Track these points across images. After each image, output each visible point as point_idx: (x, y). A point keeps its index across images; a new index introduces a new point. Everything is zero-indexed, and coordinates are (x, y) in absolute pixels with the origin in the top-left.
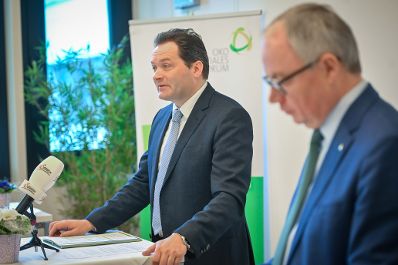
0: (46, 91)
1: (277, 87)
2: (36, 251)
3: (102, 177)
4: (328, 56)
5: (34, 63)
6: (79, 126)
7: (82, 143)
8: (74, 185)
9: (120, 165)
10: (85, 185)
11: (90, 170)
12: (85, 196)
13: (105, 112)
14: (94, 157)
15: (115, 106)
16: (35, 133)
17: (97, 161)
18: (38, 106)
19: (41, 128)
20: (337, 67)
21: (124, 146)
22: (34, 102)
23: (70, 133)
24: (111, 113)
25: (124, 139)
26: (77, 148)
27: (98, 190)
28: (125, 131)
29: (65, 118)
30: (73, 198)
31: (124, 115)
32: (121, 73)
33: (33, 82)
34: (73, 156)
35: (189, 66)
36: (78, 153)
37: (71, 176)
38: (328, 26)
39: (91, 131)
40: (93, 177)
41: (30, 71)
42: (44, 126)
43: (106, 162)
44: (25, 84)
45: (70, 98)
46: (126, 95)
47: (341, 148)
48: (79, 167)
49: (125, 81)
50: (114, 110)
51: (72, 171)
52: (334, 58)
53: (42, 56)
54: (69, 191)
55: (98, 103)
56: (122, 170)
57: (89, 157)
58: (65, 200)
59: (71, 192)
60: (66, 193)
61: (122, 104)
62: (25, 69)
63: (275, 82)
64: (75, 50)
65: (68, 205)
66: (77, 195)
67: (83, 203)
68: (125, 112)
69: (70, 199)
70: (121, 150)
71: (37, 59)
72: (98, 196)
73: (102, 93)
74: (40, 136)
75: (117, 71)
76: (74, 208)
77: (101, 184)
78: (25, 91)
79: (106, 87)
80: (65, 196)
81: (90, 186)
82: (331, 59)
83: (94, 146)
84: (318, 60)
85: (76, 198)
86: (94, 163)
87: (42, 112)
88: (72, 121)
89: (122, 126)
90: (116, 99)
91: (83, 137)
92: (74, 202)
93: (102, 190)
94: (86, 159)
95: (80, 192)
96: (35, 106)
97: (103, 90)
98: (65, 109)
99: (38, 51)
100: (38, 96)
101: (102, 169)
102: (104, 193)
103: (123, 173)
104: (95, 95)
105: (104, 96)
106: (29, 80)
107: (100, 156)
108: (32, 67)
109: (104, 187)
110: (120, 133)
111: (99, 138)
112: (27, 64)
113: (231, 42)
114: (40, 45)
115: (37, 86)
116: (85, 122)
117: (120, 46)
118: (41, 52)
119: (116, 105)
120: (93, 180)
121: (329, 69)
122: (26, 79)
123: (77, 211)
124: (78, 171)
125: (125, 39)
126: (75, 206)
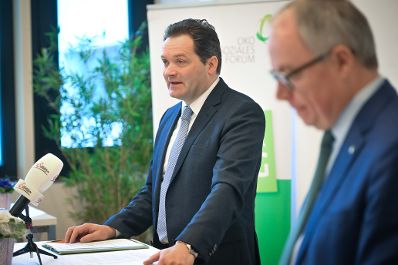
0: (56, 81)
1: (284, 81)
2: (31, 257)
3: (117, 176)
4: (341, 48)
5: (45, 51)
6: (93, 120)
7: (96, 139)
8: (86, 185)
9: (136, 164)
10: (98, 186)
11: (104, 169)
12: (98, 198)
13: (121, 105)
14: (108, 155)
15: (131, 100)
16: (44, 128)
17: (111, 159)
18: (47, 98)
19: (50, 122)
20: (350, 60)
21: (141, 143)
22: (43, 93)
23: (82, 128)
24: (127, 107)
25: (141, 135)
26: (90, 144)
27: (112, 192)
28: (143, 126)
29: (77, 112)
30: (84, 199)
31: (141, 109)
32: (140, 63)
33: (42, 71)
34: (85, 153)
35: (204, 62)
36: (91, 150)
37: (82, 175)
38: (342, 14)
39: (105, 126)
40: (106, 176)
41: (39, 60)
42: (53, 120)
43: (121, 160)
44: (34, 74)
45: (83, 89)
46: (144, 87)
47: (352, 150)
48: (92, 166)
49: (143, 72)
50: (129, 103)
51: (84, 170)
52: (348, 51)
53: (53, 43)
54: (80, 192)
55: (114, 95)
56: (139, 170)
57: (102, 155)
58: (75, 202)
59: (82, 193)
60: (77, 194)
61: (139, 97)
62: (34, 57)
63: (282, 76)
64: (90, 37)
65: (80, 207)
66: (89, 196)
67: (96, 205)
68: (142, 106)
69: (81, 200)
70: (138, 147)
71: (48, 46)
72: (112, 198)
73: (117, 85)
74: (49, 130)
75: (135, 61)
76: (86, 211)
77: (115, 184)
78: (34, 82)
79: (122, 78)
80: (76, 197)
81: (103, 187)
82: (344, 52)
83: (108, 142)
84: (330, 52)
85: (88, 200)
86: (108, 162)
87: (52, 105)
88: (85, 114)
89: (140, 121)
90: (134, 91)
91: (96, 133)
92: (85, 204)
93: (117, 191)
94: (100, 158)
95: (92, 192)
96: (44, 98)
97: (119, 81)
98: (77, 102)
99: (48, 37)
100: (48, 87)
101: (116, 167)
102: (119, 194)
103: (140, 173)
104: (110, 86)
105: (120, 87)
106: (39, 69)
107: (115, 154)
108: (42, 55)
109: (119, 188)
110: (137, 128)
111: (114, 134)
112: (36, 52)
113: (258, 30)
114: (50, 31)
115: (46, 75)
116: (98, 116)
117: (138, 32)
118: (52, 39)
119: (132, 98)
120: (107, 180)
121: (342, 62)
122: (35, 68)
123: (89, 214)
124: (91, 170)
125: (143, 25)
126: (87, 208)
